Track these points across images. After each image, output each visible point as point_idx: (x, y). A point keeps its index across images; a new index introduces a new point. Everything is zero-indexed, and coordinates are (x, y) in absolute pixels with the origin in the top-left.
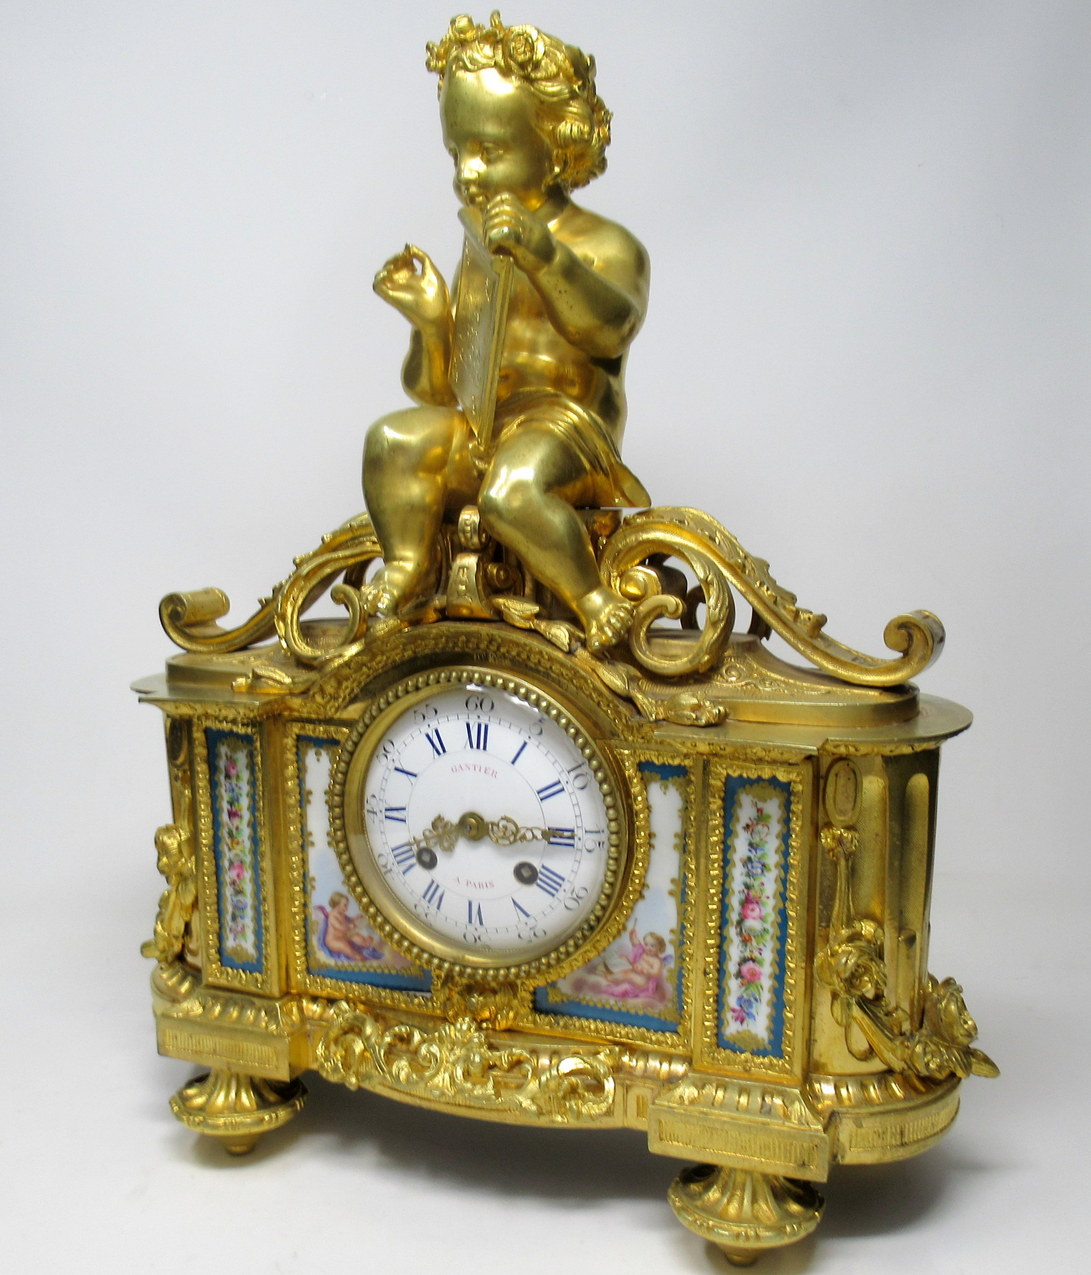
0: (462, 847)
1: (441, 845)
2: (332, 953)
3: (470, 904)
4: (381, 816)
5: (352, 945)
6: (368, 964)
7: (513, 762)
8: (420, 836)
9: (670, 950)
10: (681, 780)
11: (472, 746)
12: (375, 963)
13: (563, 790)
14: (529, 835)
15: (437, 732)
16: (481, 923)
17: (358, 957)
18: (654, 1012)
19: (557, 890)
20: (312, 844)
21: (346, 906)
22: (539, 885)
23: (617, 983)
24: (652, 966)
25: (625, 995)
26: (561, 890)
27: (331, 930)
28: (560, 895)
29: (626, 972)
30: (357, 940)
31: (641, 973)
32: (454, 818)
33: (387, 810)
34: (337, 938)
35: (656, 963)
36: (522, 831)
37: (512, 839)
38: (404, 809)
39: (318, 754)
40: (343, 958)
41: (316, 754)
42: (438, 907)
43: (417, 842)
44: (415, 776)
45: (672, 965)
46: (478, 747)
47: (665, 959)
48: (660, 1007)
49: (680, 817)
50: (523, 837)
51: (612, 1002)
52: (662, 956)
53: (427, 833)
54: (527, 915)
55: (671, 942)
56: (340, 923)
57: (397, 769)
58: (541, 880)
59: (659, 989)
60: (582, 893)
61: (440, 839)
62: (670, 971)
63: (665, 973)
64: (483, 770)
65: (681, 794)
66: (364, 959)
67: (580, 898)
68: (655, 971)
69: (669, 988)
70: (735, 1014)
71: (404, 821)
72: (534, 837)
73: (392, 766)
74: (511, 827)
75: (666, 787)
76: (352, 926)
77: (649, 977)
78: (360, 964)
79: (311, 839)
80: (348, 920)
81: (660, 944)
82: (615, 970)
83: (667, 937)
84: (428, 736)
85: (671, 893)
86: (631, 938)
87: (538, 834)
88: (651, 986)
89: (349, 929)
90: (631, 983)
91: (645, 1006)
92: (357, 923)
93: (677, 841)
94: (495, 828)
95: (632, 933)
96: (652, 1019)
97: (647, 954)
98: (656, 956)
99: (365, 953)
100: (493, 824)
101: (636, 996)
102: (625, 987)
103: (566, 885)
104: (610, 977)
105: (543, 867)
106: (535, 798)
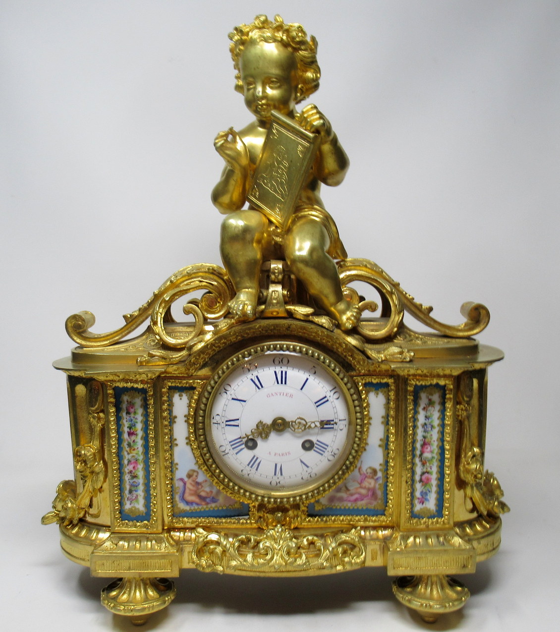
0: (273, 436)
1: (262, 437)
2: (188, 503)
3: (276, 465)
4: (223, 425)
5: (200, 497)
6: (209, 506)
7: (302, 389)
8: (249, 433)
9: (380, 474)
10: (385, 389)
11: (278, 383)
12: (213, 505)
13: (328, 400)
14: (313, 425)
15: (257, 377)
16: (281, 474)
17: (203, 503)
18: (371, 507)
19: (324, 452)
20: (177, 445)
21: (196, 476)
22: (314, 450)
23: (352, 495)
24: (370, 484)
25: (356, 500)
26: (326, 451)
27: (187, 491)
28: (326, 454)
29: (357, 489)
30: (203, 494)
31: (365, 488)
32: (269, 421)
33: (227, 421)
34: (191, 495)
35: (372, 482)
36: (309, 424)
37: (303, 428)
38: (238, 420)
39: (181, 396)
40: (194, 505)
41: (179, 396)
42: (257, 470)
43: (247, 436)
44: (245, 401)
45: (381, 481)
46: (282, 383)
47: (377, 479)
48: (375, 503)
49: (384, 407)
50: (310, 427)
51: (349, 504)
52: (376, 478)
53: (253, 431)
54: (308, 467)
55: (380, 470)
56: (193, 486)
57: (233, 399)
58: (316, 447)
59: (374, 494)
60: (337, 452)
61: (260, 434)
63: (377, 486)
64: (285, 395)
65: (385, 397)
66: (207, 504)
67: (335, 454)
68: (372, 485)
69: (379, 493)
70: (420, 500)
71: (238, 426)
72: (316, 426)
73: (230, 397)
74: (303, 422)
75: (377, 394)
76: (200, 487)
77: (369, 489)
78: (205, 507)
79: (175, 442)
80: (198, 484)
81: (375, 472)
82: (351, 488)
83: (378, 467)
84: (252, 380)
85: (380, 446)
86: (359, 471)
87: (318, 424)
88: (370, 493)
89: (198, 489)
90: (360, 494)
91: (367, 504)
92: (203, 484)
93: (383, 420)
94: (294, 424)
95: (360, 469)
96: (370, 510)
97: (368, 478)
98: (372, 478)
99: (208, 500)
100: (292, 422)
101: (362, 500)
102: (356, 496)
103: (329, 449)
104: (348, 493)
105: (317, 441)
106: (313, 406)
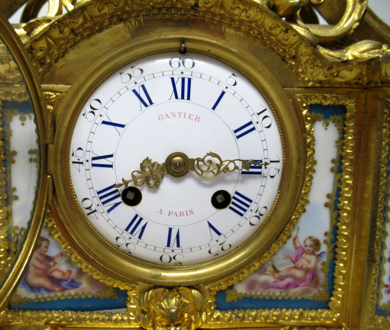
0: (167, 183)
1: (149, 185)
2: (33, 288)
3: (170, 230)
4: (88, 165)
5: (52, 279)
6: (66, 293)
7: (214, 108)
8: (128, 178)
9: (324, 248)
10: (339, 117)
11: (177, 97)
12: (73, 292)
13: (253, 129)
14: (231, 166)
15: (143, 87)
16: (178, 245)
17: (57, 289)
18: (309, 296)
19: (245, 211)
20: (16, 198)
21: (46, 247)
22: (231, 208)
23: (282, 278)
24: (309, 262)
25: (288, 286)
26: (248, 210)
27: (32, 269)
28: (248, 214)
29: (289, 269)
30: (57, 275)
31: (301, 268)
32: (161, 160)
33: (94, 159)
34: (38, 275)
35: (313, 259)
36: (225, 163)
37: (215, 171)
38: (111, 156)
39: (23, 119)
40: (43, 292)
41: (21, 119)
42: (140, 237)
43: (125, 182)
44: (123, 126)
45: (325, 259)
46: (183, 97)
47: (320, 255)
48: (315, 291)
49: (337, 146)
50: (227, 168)
51: (277, 293)
52: (317, 253)
53: (135, 174)
54: (219, 234)
55: (325, 242)
56: (41, 262)
57: (104, 122)
58: (233, 203)
59: (314, 279)
60: (263, 211)
61: (147, 180)
62: (323, 264)
63: (320, 266)
64: (187, 116)
65: (338, 129)
66: (63, 289)
67: (261, 215)
68: (311, 265)
69: (322, 277)
70: (387, 289)
71: (111, 166)
72: (236, 167)
73: (99, 120)
74: (216, 161)
75: (327, 125)
76: (52, 264)
77: (307, 270)
78: (59, 294)
79: (15, 194)
80: (49, 259)
81: (316, 244)
82: (281, 269)
83: (321, 238)
84: (134, 91)
85: (326, 205)
86: (294, 244)
87: (239, 164)
88: (308, 276)
89: (49, 267)
90: (292, 276)
91: (303, 292)
92: (57, 260)
93: (333, 165)
94: (200, 163)
95: (295, 239)
96: (308, 300)
97: (306, 253)
98: (313, 253)
99: (64, 284)
100: (198, 160)
101: (297, 286)
102: (288, 280)
103: (253, 206)
104: (277, 275)
105: (237, 193)
106: (233, 136)
